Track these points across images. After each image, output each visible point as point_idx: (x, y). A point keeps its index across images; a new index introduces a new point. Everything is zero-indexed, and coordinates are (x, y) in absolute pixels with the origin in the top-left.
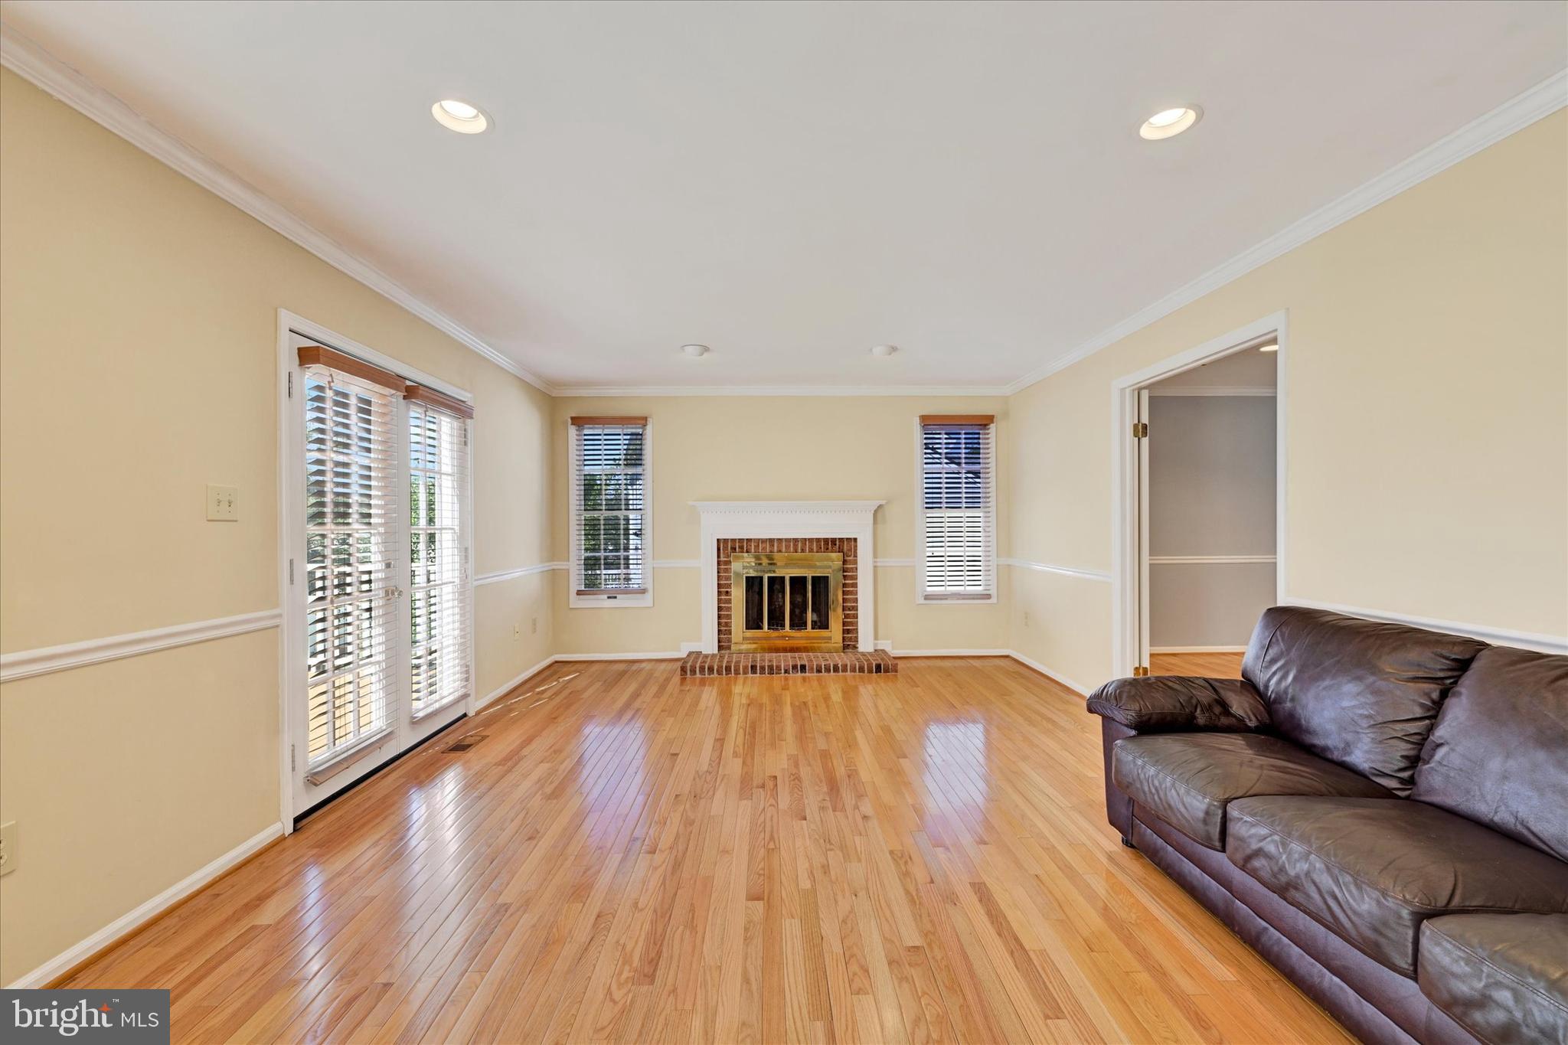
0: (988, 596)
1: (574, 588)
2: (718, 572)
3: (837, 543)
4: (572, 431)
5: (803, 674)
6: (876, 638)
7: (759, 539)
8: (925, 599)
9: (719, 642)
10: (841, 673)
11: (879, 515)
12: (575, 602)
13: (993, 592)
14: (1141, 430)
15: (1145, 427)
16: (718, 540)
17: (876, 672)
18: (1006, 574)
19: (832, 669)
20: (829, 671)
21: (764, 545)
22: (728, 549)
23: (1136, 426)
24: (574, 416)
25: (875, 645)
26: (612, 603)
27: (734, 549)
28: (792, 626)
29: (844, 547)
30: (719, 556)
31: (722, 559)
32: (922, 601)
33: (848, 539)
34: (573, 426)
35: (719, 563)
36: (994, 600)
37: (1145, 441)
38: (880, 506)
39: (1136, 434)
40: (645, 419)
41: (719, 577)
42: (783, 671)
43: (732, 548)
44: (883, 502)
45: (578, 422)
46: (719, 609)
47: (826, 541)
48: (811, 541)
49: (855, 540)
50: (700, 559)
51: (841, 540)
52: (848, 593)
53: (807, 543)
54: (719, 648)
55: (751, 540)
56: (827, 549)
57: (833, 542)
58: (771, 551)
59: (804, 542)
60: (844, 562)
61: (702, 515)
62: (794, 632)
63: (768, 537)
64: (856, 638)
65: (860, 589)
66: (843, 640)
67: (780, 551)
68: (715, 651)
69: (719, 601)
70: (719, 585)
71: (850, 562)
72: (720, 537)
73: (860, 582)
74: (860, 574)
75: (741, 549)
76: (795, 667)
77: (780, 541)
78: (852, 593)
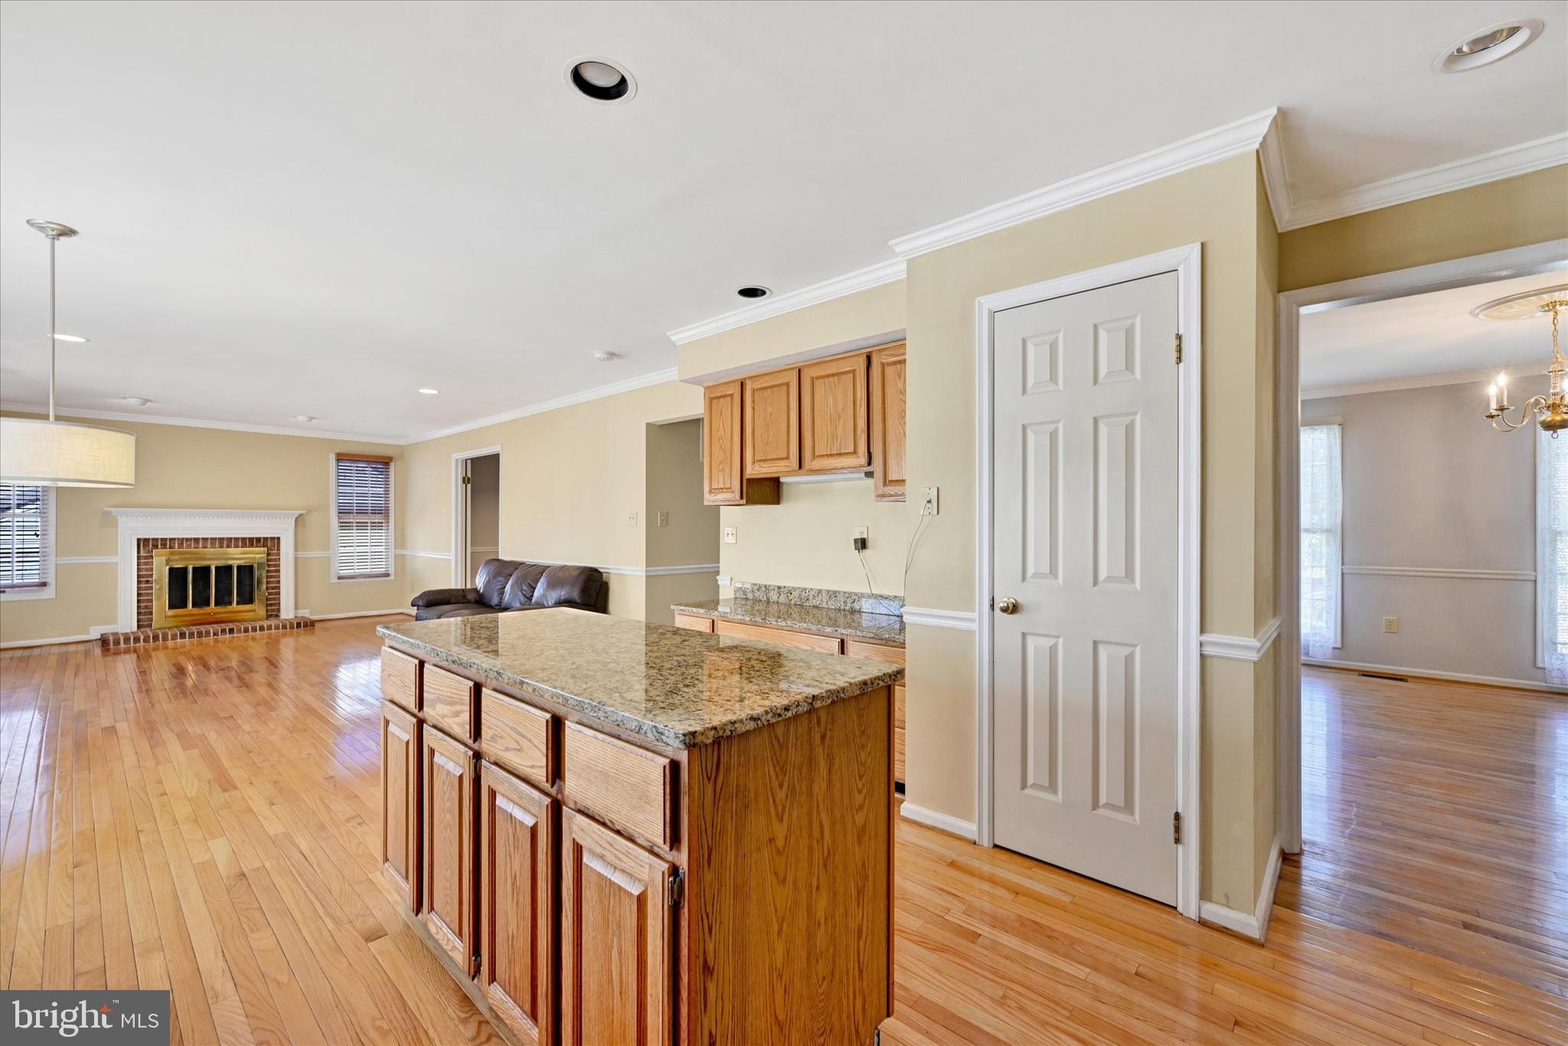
0: (388, 575)
2: (138, 565)
3: (262, 541)
5: (232, 635)
6: (296, 608)
7: (183, 539)
8: (339, 578)
9: (138, 621)
10: (266, 632)
11: (300, 520)
13: (392, 571)
14: (466, 480)
15: (469, 479)
16: (138, 540)
17: (297, 628)
18: (400, 560)
19: (258, 629)
20: (256, 631)
21: (188, 543)
22: (146, 545)
23: (464, 478)
25: (296, 613)
27: (156, 547)
28: (216, 604)
29: (271, 544)
30: (139, 552)
31: (142, 555)
32: (336, 581)
33: (272, 539)
35: (139, 558)
36: (392, 578)
37: (469, 486)
38: (301, 515)
39: (464, 482)
41: (138, 569)
42: (212, 634)
43: (153, 546)
44: (304, 512)
46: (139, 595)
47: (251, 539)
48: (237, 539)
49: (279, 538)
50: (117, 555)
51: (266, 539)
52: (271, 577)
53: (233, 541)
54: (139, 627)
55: (174, 539)
56: (252, 545)
57: (258, 540)
58: (196, 548)
59: (230, 540)
60: (268, 554)
61: (120, 520)
62: (220, 609)
63: (193, 537)
64: (279, 610)
65: (282, 574)
66: (267, 611)
67: (205, 547)
68: (135, 629)
69: (139, 589)
70: (139, 576)
71: (273, 554)
72: (140, 537)
73: (282, 569)
74: (282, 563)
75: (164, 546)
76: (223, 631)
77: (205, 540)
78: (274, 577)
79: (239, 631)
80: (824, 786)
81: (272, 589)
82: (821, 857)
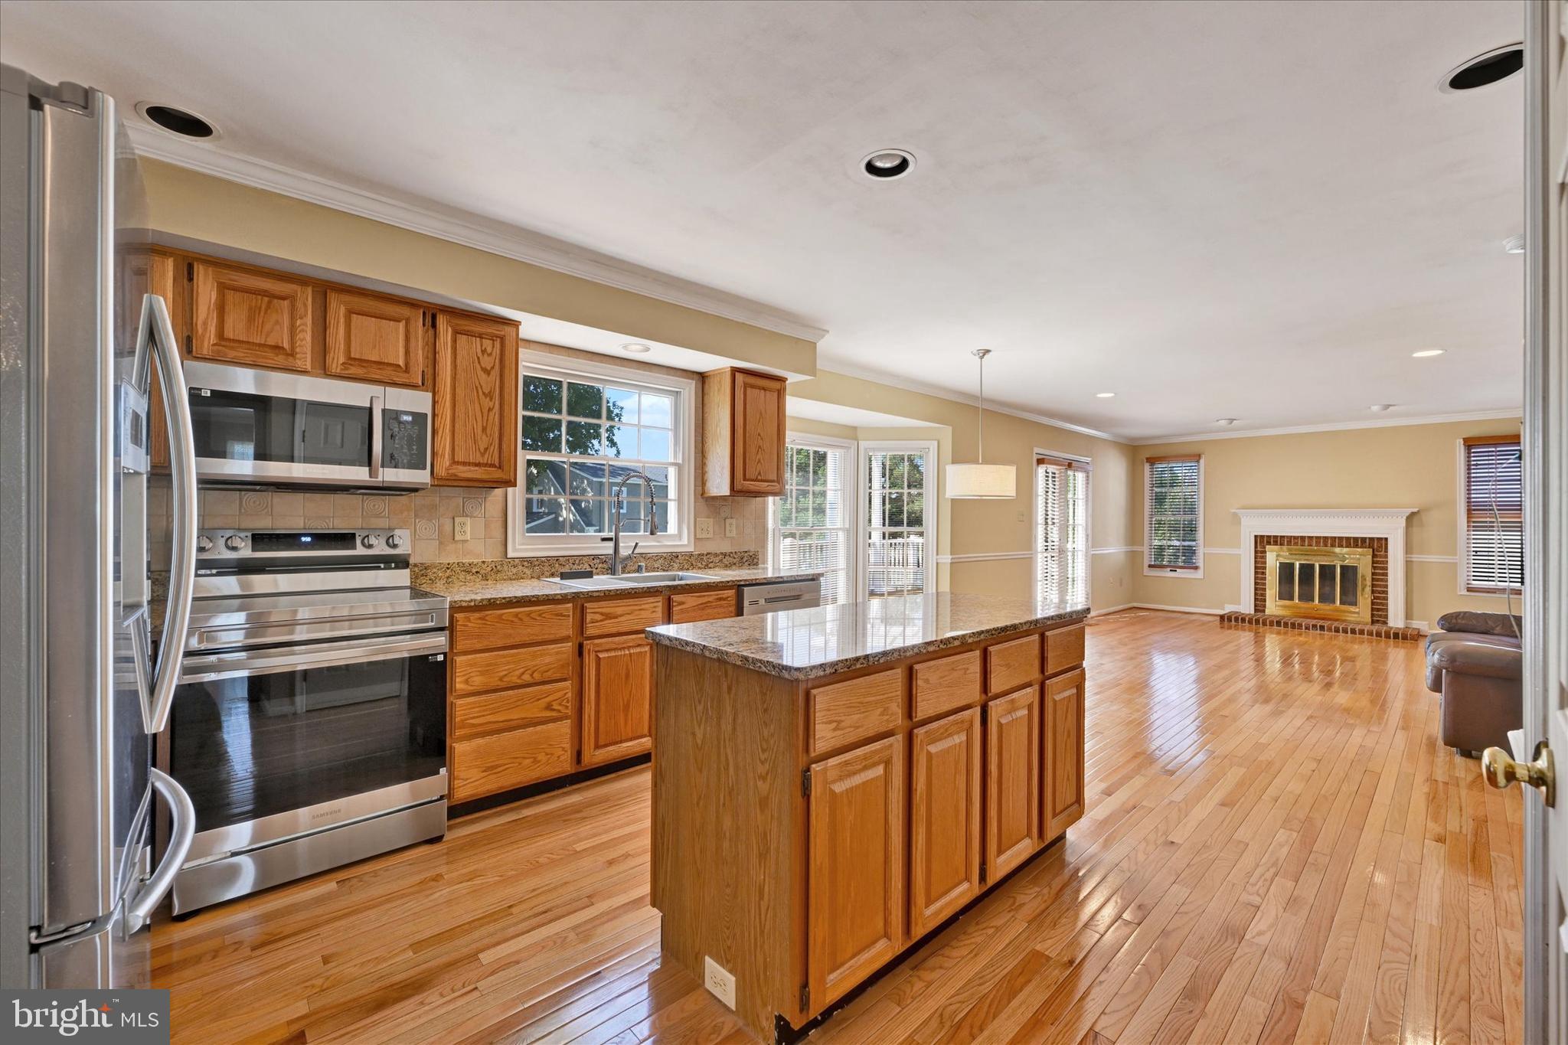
1: (1146, 563)
2: (1255, 558)
3: (1367, 541)
4: (1147, 467)
5: (1322, 632)
6: (1406, 618)
7: (1291, 537)
8: (1468, 591)
9: (1255, 606)
11: (1415, 519)
12: (1147, 571)
16: (1256, 537)
20: (1347, 632)
21: (1296, 541)
22: (1262, 542)
24: (1148, 456)
25: (1405, 623)
26: (1173, 574)
27: (1269, 543)
28: (1320, 600)
29: (1377, 547)
30: (1256, 547)
31: (1259, 549)
32: (1465, 592)
33: (1380, 539)
34: (1148, 464)
35: (1256, 552)
38: (1414, 513)
40: (1199, 456)
41: (1256, 562)
42: (1304, 627)
43: (1267, 542)
44: (1418, 509)
45: (1152, 461)
46: (1256, 583)
47: (1356, 539)
48: (1341, 539)
49: (1386, 539)
50: (1240, 548)
51: (1372, 539)
52: (1378, 580)
53: (1337, 541)
54: (1256, 610)
55: (1284, 537)
56: (1356, 546)
57: (1364, 540)
58: (1302, 546)
59: (1334, 539)
60: (1374, 556)
61: (1243, 520)
62: (1323, 606)
63: (1299, 535)
64: (1386, 617)
65: (1390, 578)
66: (1373, 615)
67: (1311, 546)
68: (1253, 612)
69: (1256, 578)
70: (1256, 568)
71: (1381, 556)
72: (1256, 534)
73: (1390, 572)
74: (1390, 566)
75: (1276, 543)
76: (1314, 626)
77: (1311, 538)
78: (1382, 580)
79: (1330, 630)
80: (730, 728)
81: (1379, 593)
82: (727, 789)
